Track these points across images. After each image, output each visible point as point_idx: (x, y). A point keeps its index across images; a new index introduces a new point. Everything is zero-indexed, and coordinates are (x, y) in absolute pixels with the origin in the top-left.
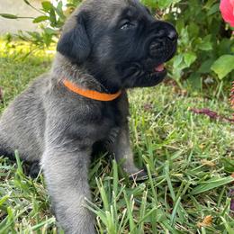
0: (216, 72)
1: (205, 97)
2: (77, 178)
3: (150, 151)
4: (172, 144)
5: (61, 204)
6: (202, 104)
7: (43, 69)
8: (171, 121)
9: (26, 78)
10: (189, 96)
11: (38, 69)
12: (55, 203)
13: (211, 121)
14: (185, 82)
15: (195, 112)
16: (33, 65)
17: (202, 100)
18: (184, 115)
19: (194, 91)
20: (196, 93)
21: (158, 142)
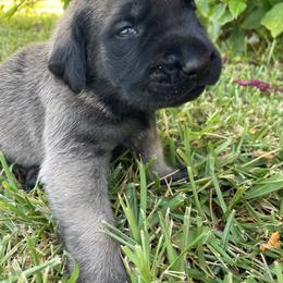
0: (268, 27)
1: (251, 63)
2: (93, 192)
3: (186, 143)
4: (214, 131)
5: (73, 228)
6: (249, 73)
7: (35, 33)
8: (209, 98)
9: (13, 47)
10: (230, 63)
11: (28, 34)
12: (64, 228)
13: (262, 96)
14: (223, 44)
15: (240, 84)
16: (21, 28)
17: (247, 67)
18: (226, 89)
19: (235, 55)
20: (238, 58)
21: (194, 129)
